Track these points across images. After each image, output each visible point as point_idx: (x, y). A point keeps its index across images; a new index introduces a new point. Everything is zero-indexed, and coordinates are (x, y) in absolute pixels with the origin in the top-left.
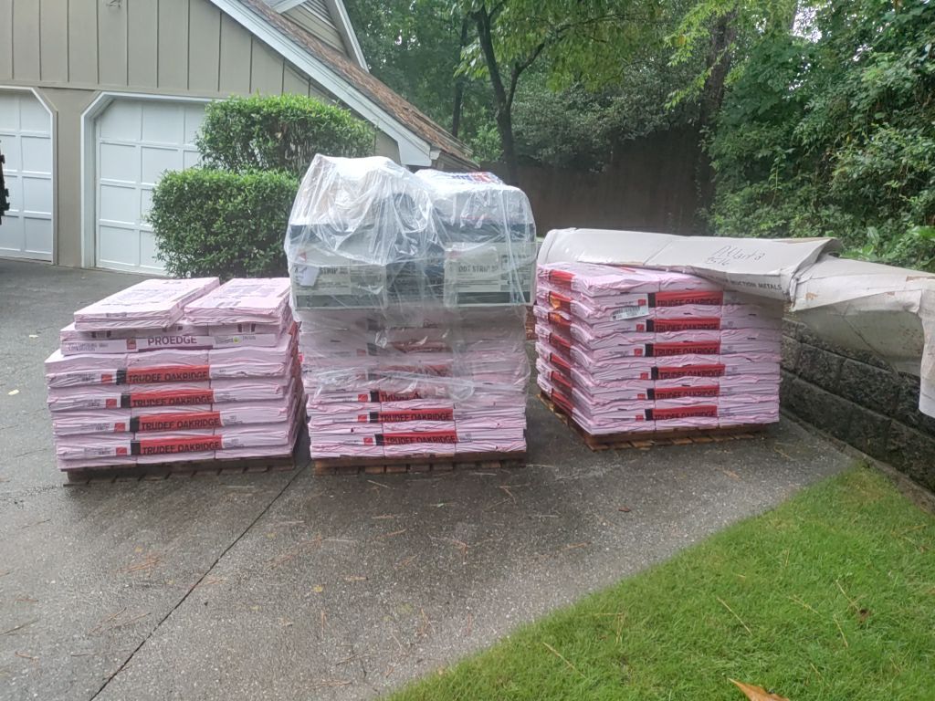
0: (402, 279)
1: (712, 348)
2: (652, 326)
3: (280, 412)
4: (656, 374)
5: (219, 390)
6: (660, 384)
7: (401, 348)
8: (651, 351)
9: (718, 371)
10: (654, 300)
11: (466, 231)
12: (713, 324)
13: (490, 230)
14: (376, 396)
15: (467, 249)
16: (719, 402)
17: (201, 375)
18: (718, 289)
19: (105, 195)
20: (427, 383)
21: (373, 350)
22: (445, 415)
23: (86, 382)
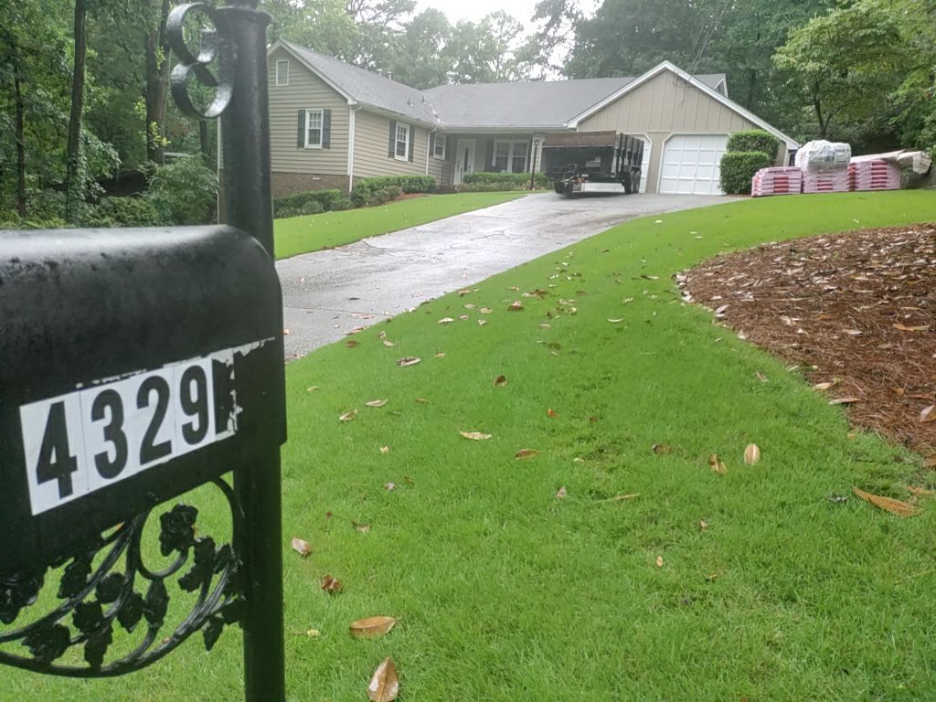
0: (828, 159)
1: (885, 174)
2: (873, 169)
3: (799, 185)
4: (873, 178)
5: (790, 181)
6: (874, 181)
7: (824, 172)
8: (873, 174)
9: (886, 178)
10: (873, 164)
11: (839, 151)
12: (885, 169)
13: (843, 151)
14: (819, 181)
15: (839, 154)
16: (887, 185)
17: (787, 178)
18: (887, 161)
19: (665, 168)
20: (829, 179)
21: (819, 173)
22: (831, 185)
23: (768, 180)
